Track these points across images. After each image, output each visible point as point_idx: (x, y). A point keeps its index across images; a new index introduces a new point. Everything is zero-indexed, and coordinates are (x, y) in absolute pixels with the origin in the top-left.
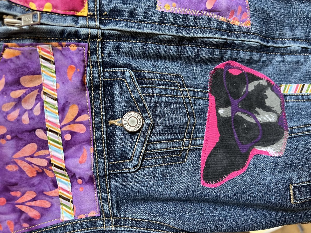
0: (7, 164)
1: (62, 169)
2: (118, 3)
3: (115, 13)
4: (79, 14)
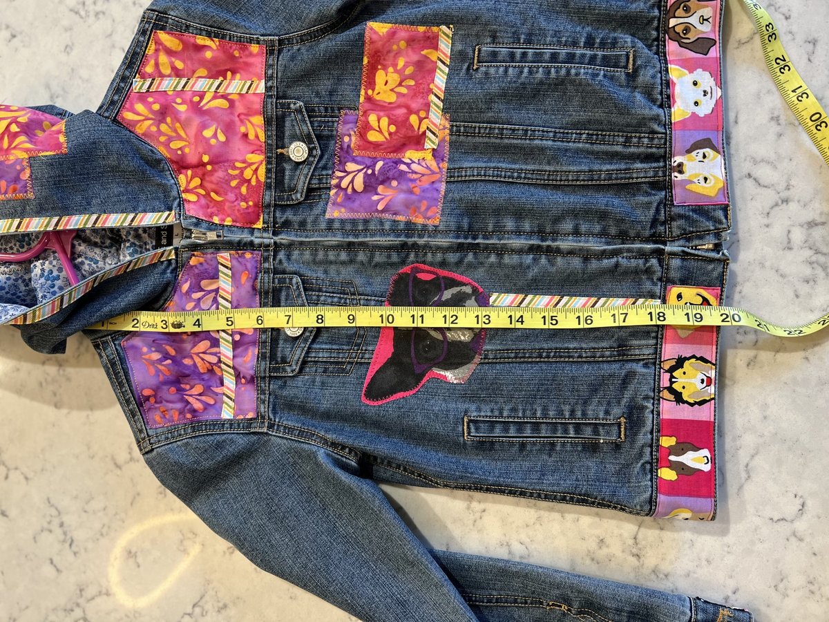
2: (289, 215)
3: (287, 224)
4: (255, 226)
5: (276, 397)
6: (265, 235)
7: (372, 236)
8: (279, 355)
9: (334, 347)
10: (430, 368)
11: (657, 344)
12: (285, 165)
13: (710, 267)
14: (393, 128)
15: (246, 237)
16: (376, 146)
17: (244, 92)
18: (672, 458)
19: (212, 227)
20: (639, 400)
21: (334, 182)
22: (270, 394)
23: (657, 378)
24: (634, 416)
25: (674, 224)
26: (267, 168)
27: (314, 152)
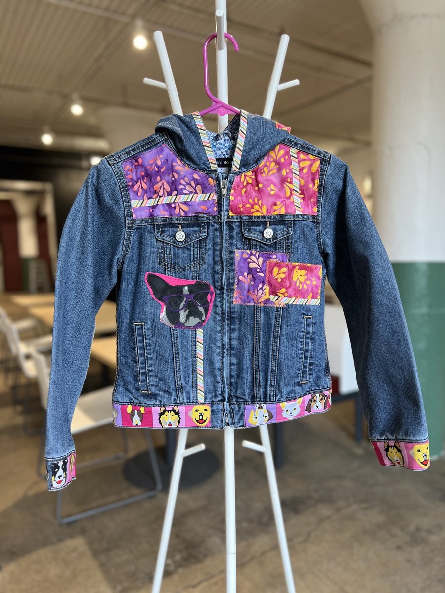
0: (160, 177)
1: (158, 202)
2: (237, 229)
3: (232, 229)
4: (230, 211)
5: (144, 229)
6: (226, 217)
7: (227, 274)
8: (166, 229)
9: (172, 256)
10: (166, 304)
11: (185, 403)
12: (262, 226)
13: (219, 422)
14: (279, 280)
15: (225, 207)
16: (271, 272)
17: (295, 204)
18: (136, 411)
19: (229, 190)
20: (159, 398)
21: (253, 252)
22: (145, 225)
23: (170, 405)
24: (152, 396)
25: (236, 406)
26: (259, 216)
27: (268, 241)
